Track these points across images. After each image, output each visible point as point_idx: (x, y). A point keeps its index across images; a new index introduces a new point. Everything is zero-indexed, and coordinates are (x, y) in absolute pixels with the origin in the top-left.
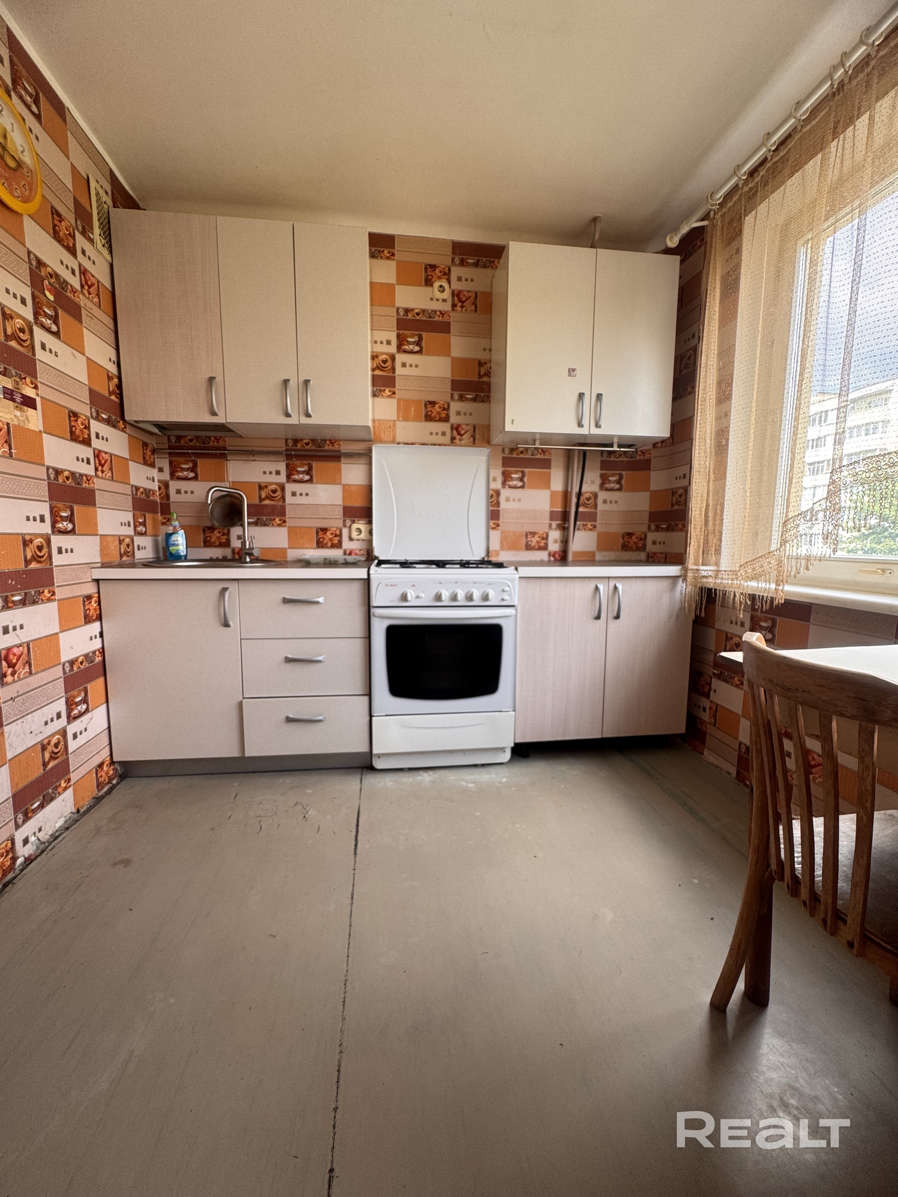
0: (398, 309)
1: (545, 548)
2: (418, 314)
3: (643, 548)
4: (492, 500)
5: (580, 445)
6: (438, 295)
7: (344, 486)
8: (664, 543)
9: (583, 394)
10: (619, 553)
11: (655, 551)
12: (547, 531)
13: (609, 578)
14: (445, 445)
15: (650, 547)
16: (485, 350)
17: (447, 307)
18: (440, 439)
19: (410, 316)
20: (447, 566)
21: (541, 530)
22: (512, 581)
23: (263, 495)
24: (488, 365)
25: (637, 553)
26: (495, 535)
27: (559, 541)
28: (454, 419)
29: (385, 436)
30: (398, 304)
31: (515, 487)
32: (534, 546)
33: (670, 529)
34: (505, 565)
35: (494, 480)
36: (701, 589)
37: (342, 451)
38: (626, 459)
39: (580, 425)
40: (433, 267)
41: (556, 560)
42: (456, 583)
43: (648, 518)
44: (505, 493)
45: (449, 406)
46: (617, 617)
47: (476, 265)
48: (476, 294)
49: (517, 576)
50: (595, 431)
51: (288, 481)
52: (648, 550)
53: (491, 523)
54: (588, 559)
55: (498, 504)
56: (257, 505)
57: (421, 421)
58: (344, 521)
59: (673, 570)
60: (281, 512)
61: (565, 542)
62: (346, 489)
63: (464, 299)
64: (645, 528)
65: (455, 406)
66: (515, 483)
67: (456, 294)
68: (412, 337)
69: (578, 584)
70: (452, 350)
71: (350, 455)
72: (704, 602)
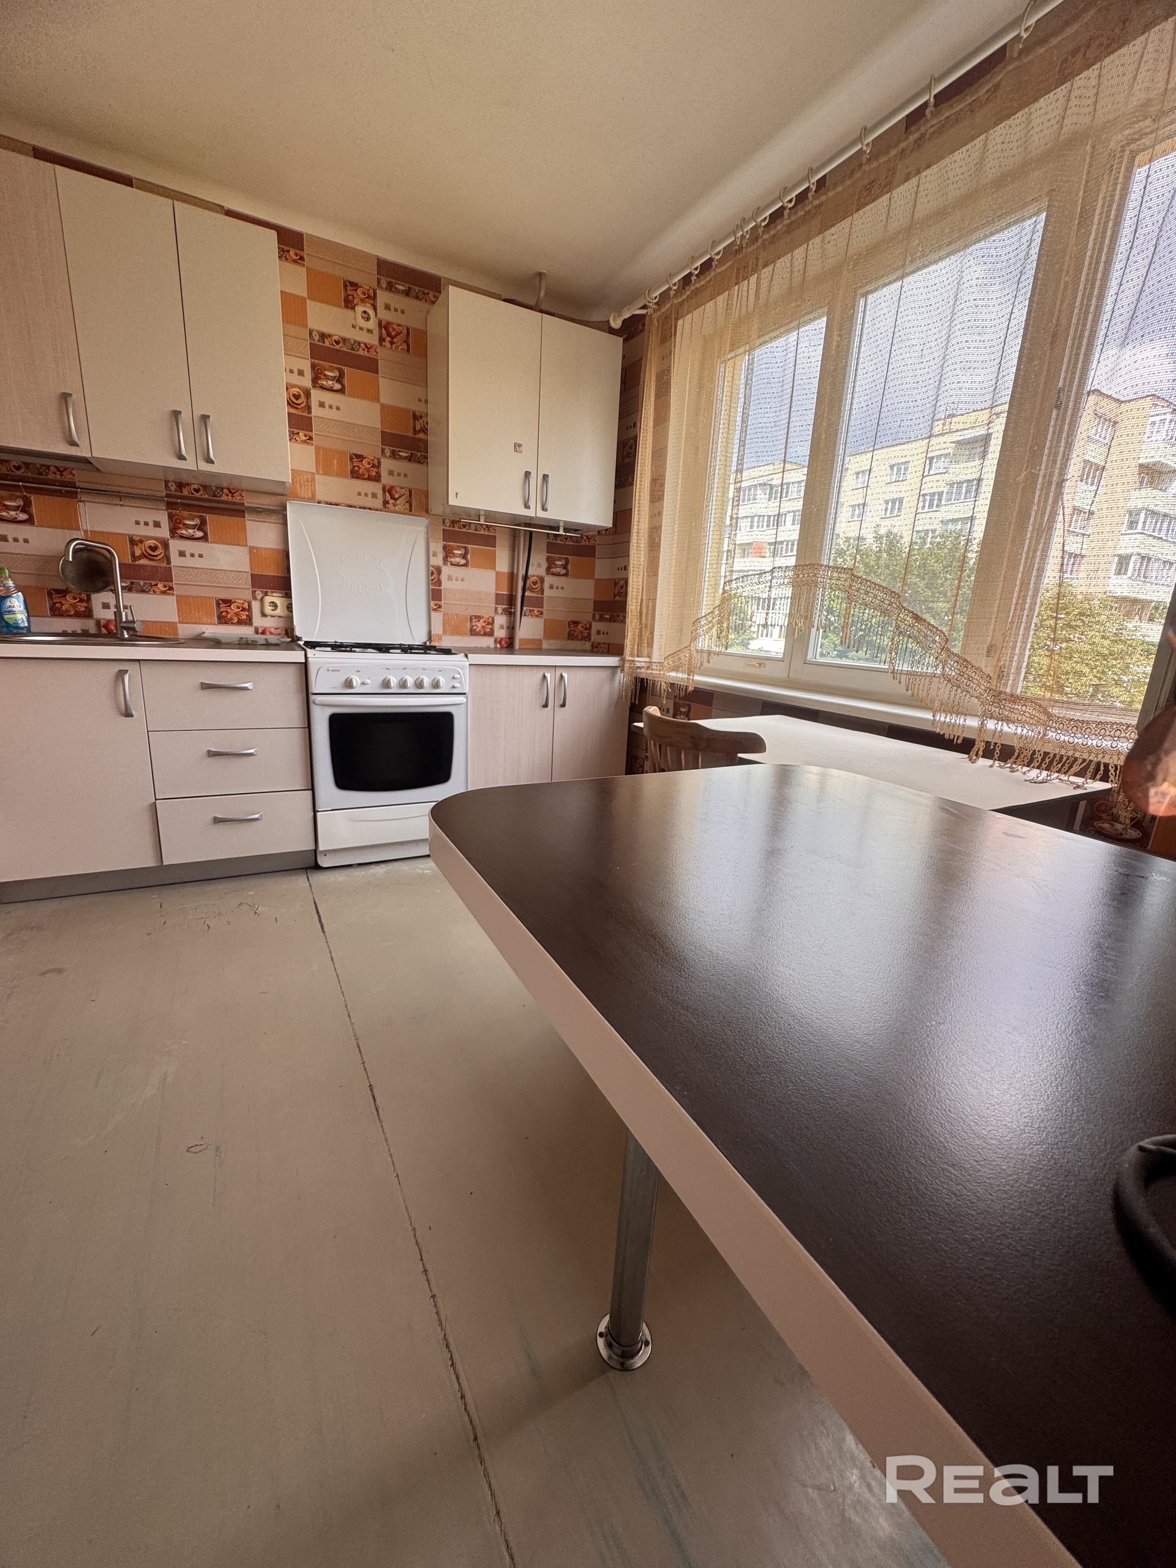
0: (311, 332)
1: (491, 634)
2: (337, 342)
3: (588, 638)
4: (433, 578)
5: (527, 525)
6: (361, 322)
7: (251, 549)
8: (607, 633)
9: (530, 473)
10: (564, 642)
11: (599, 641)
12: (493, 615)
13: (556, 666)
14: (377, 510)
15: (594, 637)
16: (420, 400)
17: (373, 340)
18: (369, 502)
19: (327, 343)
20: (391, 651)
21: (487, 613)
22: (462, 668)
23: (138, 553)
24: (424, 419)
25: (583, 642)
26: (437, 617)
27: (505, 627)
28: (386, 479)
29: (305, 492)
30: (311, 324)
31: (458, 565)
32: (480, 632)
33: (612, 620)
34: (453, 652)
35: (435, 555)
36: (636, 678)
37: (246, 504)
38: (571, 543)
39: (527, 506)
40: (355, 286)
41: (502, 647)
42: (405, 669)
43: (592, 608)
44: (446, 570)
45: (379, 463)
46: (563, 705)
47: (407, 293)
48: (408, 329)
49: (468, 663)
50: (541, 514)
51: (172, 537)
52: (592, 640)
53: (432, 603)
54: (535, 648)
55: (439, 583)
56: (129, 565)
57: (346, 477)
58: (254, 592)
59: (612, 661)
60: (167, 576)
61: (511, 628)
62: (254, 552)
63: (393, 334)
64: (589, 617)
65: (387, 464)
66: (458, 560)
67: (384, 326)
68: (331, 370)
69: (527, 672)
70: (381, 394)
71: (257, 511)
72: (638, 691)
